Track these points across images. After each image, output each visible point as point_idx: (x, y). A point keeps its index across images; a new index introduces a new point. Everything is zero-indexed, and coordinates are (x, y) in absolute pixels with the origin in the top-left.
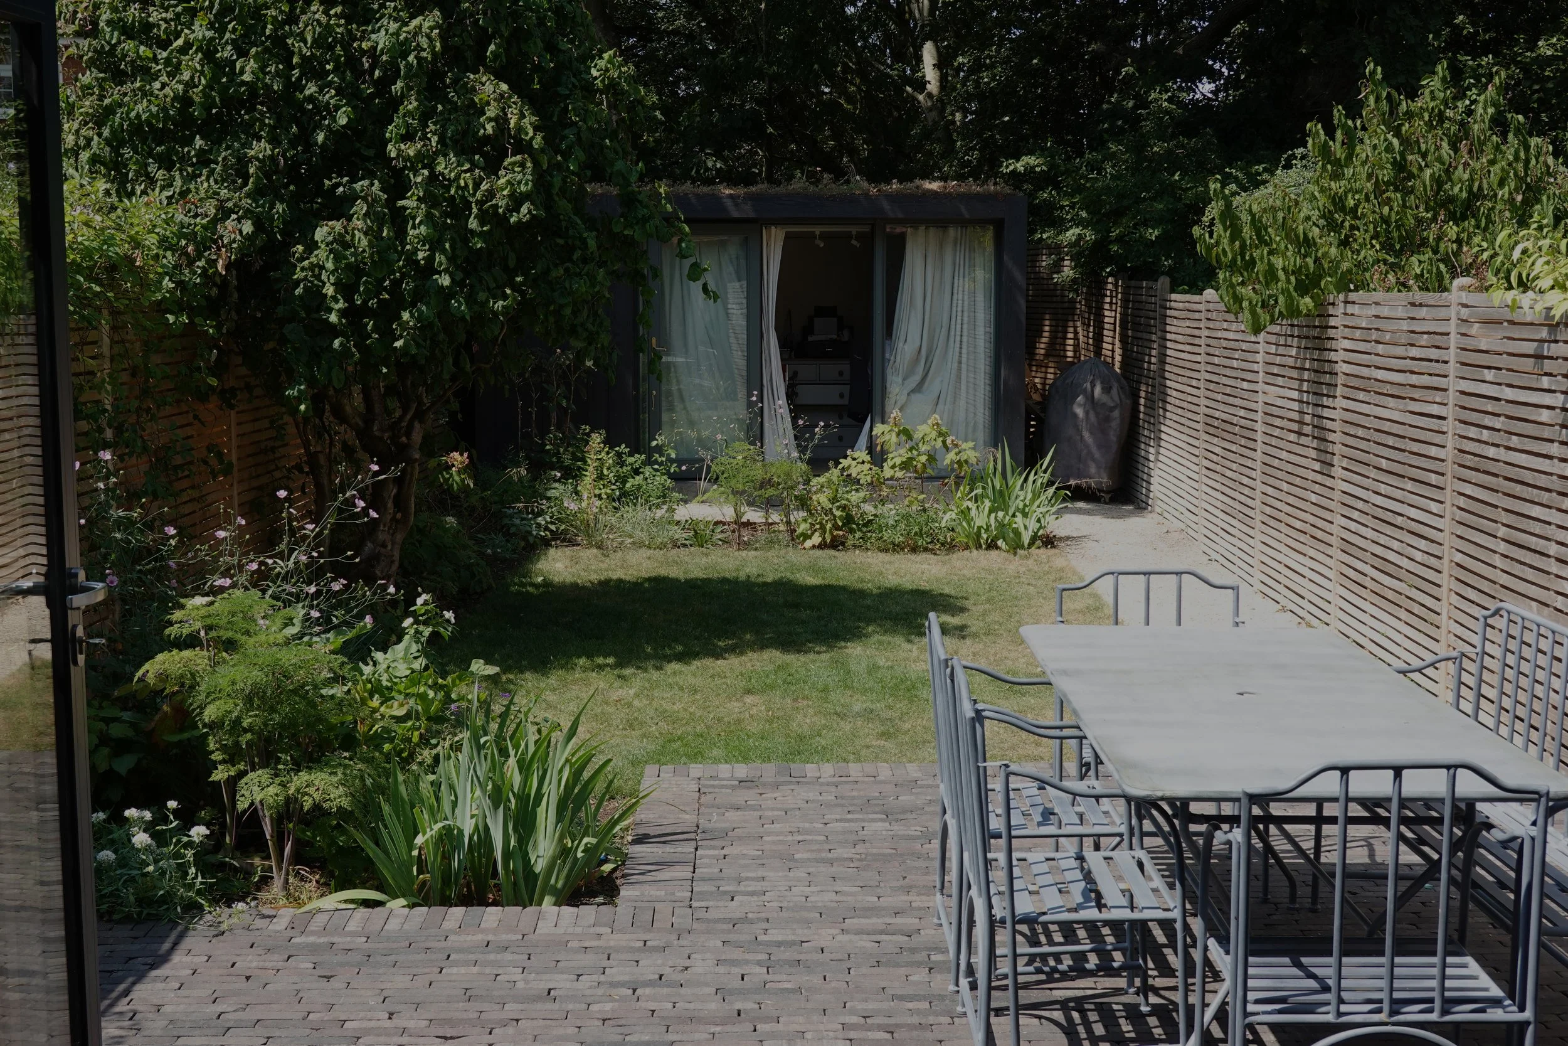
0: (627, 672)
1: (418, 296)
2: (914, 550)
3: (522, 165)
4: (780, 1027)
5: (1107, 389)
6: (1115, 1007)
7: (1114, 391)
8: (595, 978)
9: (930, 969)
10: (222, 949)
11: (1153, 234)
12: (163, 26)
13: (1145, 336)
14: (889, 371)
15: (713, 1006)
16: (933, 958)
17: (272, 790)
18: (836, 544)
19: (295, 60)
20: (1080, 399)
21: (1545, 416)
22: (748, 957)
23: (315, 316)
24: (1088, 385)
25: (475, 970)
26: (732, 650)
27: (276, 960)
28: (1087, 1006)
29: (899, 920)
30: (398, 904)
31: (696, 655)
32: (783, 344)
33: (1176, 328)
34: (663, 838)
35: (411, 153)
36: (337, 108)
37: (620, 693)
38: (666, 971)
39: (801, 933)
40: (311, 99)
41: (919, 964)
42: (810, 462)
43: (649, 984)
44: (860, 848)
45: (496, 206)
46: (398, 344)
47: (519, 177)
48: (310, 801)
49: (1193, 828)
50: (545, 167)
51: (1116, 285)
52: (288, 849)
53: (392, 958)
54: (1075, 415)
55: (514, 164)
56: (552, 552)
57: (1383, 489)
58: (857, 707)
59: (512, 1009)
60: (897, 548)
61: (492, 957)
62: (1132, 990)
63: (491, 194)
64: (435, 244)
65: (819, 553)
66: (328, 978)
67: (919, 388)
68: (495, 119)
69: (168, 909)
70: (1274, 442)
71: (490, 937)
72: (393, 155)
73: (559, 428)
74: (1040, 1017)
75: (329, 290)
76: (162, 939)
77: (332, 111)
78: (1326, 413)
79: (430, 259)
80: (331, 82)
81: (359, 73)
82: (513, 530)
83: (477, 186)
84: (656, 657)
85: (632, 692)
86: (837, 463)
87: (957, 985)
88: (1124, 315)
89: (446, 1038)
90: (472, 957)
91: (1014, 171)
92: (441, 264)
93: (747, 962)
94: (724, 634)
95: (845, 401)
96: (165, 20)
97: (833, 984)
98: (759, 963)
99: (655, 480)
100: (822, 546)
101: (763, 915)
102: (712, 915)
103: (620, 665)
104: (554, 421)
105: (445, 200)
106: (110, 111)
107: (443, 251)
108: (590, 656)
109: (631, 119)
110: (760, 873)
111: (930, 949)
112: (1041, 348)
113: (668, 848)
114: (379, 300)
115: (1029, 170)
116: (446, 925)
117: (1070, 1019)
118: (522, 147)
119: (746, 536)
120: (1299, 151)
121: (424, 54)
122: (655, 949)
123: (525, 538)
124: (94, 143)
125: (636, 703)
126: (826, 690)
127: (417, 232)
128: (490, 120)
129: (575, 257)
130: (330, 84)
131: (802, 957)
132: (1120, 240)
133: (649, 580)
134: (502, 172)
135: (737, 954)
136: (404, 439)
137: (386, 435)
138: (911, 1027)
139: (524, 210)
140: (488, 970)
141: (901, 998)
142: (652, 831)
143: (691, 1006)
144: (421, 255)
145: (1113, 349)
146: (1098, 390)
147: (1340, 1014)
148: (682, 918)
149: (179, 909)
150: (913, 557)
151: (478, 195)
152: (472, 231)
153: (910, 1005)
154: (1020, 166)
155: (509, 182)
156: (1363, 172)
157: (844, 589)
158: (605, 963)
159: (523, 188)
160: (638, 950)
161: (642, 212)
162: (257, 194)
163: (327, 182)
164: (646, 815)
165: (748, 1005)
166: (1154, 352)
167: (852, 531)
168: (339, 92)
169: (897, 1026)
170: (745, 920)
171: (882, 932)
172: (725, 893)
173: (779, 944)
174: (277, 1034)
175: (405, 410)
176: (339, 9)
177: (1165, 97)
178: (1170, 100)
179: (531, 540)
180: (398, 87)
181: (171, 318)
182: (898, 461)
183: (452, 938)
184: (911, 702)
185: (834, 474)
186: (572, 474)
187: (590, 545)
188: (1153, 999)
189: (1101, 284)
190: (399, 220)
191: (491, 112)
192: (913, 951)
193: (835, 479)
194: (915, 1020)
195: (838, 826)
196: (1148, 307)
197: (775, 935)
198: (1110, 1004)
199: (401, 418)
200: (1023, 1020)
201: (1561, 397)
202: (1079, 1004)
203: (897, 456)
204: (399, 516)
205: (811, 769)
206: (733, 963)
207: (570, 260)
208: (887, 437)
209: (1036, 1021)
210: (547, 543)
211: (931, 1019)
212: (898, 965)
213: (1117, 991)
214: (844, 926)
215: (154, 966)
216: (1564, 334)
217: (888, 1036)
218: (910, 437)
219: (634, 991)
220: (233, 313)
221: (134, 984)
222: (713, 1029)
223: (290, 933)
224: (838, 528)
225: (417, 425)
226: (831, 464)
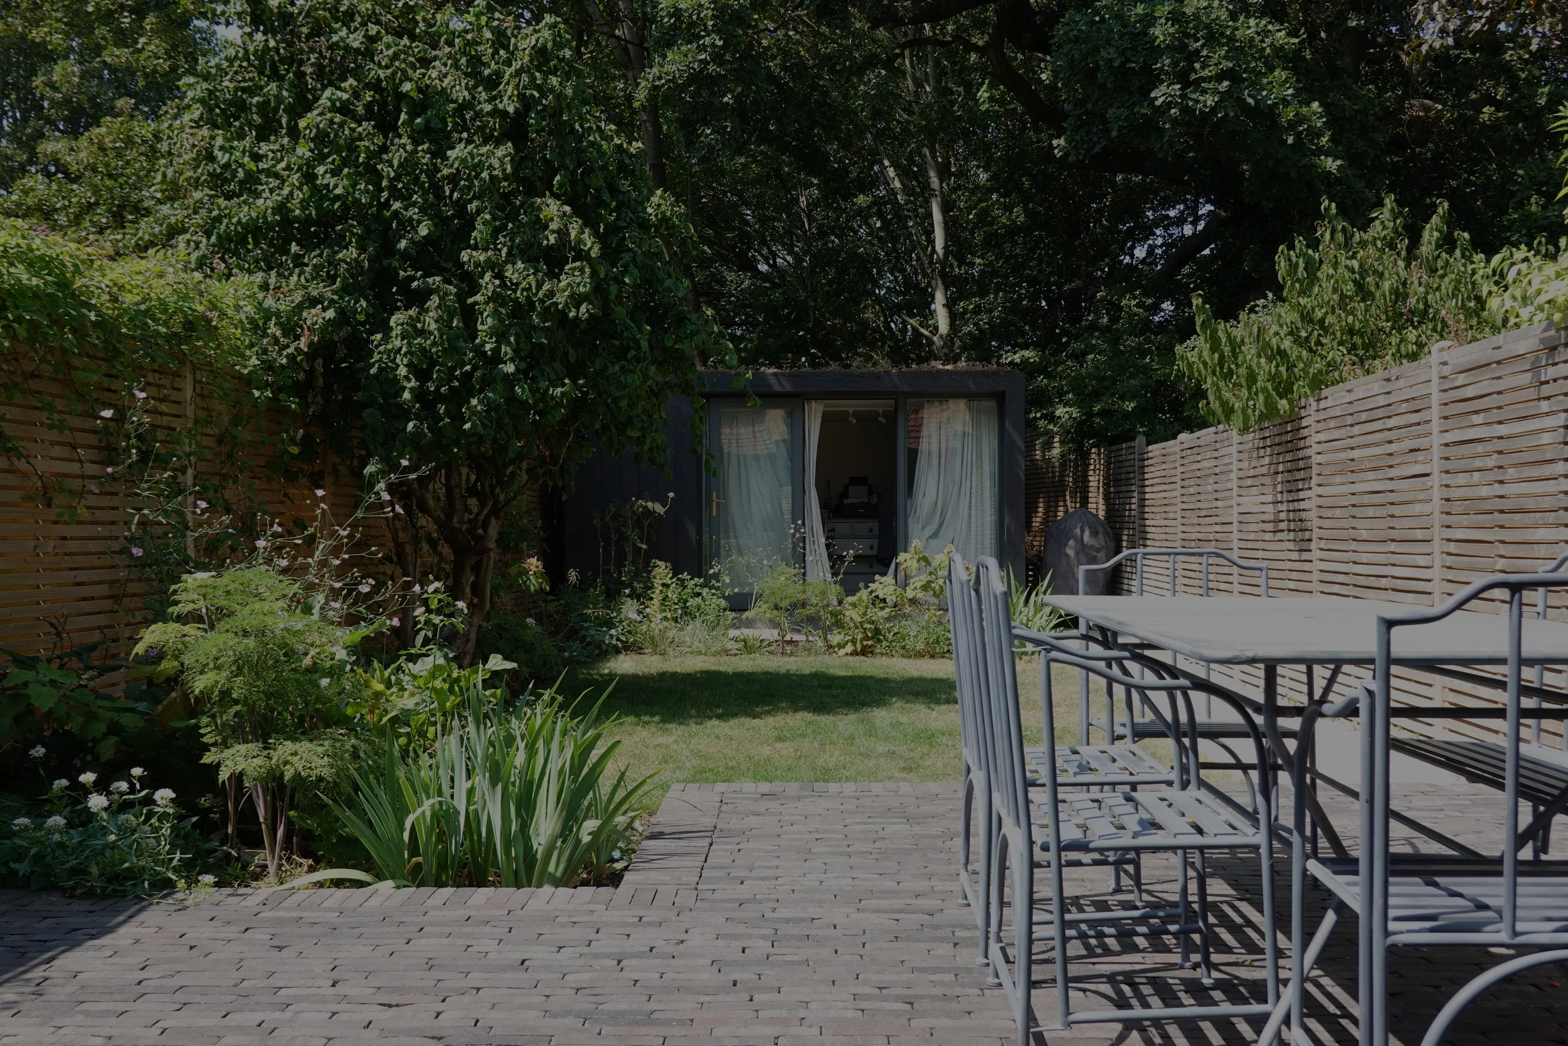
0: (670, 726)
1: (487, 383)
2: (933, 656)
3: (582, 270)
4: (781, 997)
5: (1094, 534)
6: (1170, 981)
7: (1101, 536)
8: (578, 950)
9: (955, 944)
10: (178, 923)
11: (1130, 406)
12: (271, 155)
13: (1124, 488)
14: (910, 521)
15: (708, 976)
16: (957, 934)
17: (257, 761)
18: (865, 652)
19: (384, 183)
20: (1071, 543)
21: (1546, 438)
22: (751, 931)
23: (392, 401)
24: (1078, 531)
25: (446, 941)
26: (769, 713)
27: (232, 931)
28: (1137, 980)
29: (920, 902)
30: (386, 886)
31: (735, 715)
32: (824, 506)
33: (1152, 474)
34: (678, 835)
35: (482, 258)
36: (419, 222)
37: (660, 740)
38: (659, 944)
39: (812, 912)
40: (396, 213)
41: (942, 940)
42: (842, 583)
43: (639, 955)
44: (878, 844)
45: (556, 304)
46: (467, 426)
47: (578, 280)
48: (292, 771)
49: (1284, 722)
50: (602, 276)
51: (1099, 454)
52: (280, 832)
53: (358, 931)
54: (1068, 556)
55: (574, 269)
56: (621, 657)
57: (1364, 558)
58: (880, 750)
59: (475, 979)
60: (919, 655)
61: (469, 930)
62: (1188, 964)
63: (551, 294)
64: (501, 336)
65: (851, 658)
66: (280, 948)
67: (935, 535)
68: (558, 232)
69: (135, 885)
70: (1249, 545)
71: (472, 913)
72: (466, 259)
73: (633, 562)
74: (1084, 990)
75: (403, 371)
76: (119, 912)
77: (413, 225)
78: (1302, 505)
79: (496, 351)
80: (415, 202)
81: (439, 196)
82: (588, 639)
83: (539, 286)
84: (698, 716)
85: (671, 739)
86: (867, 587)
87: (986, 957)
88: (1107, 478)
89: (390, 1006)
90: (448, 930)
91: (1011, 363)
92: (506, 353)
93: (750, 936)
94: (764, 703)
95: (874, 552)
96: (273, 151)
97: (845, 957)
98: (764, 937)
99: (713, 602)
100: (854, 653)
101: (773, 897)
102: (717, 895)
103: (663, 721)
104: (630, 558)
105: (511, 300)
106: (218, 220)
107: (509, 344)
108: (638, 715)
109: (683, 253)
110: (775, 862)
111: (954, 926)
112: (1037, 521)
113: (682, 843)
114: (451, 388)
115: (1025, 361)
116: (430, 902)
117: (1120, 992)
118: (580, 255)
119: (788, 649)
120: (1261, 302)
121: (495, 173)
122: (651, 924)
123: (599, 646)
124: (203, 246)
125: (675, 747)
126: (852, 738)
127: (486, 324)
128: (553, 232)
129: (629, 356)
130: (414, 204)
131: (812, 932)
132: (1103, 413)
133: (702, 672)
134: (563, 277)
135: (740, 929)
136: (480, 531)
137: (465, 527)
138: (934, 998)
139: (583, 308)
140: (460, 942)
141: (922, 970)
142: (667, 830)
143: (681, 976)
144: (488, 347)
145: (1097, 505)
146: (1087, 537)
147: (1516, 934)
148: (686, 898)
149: (146, 884)
150: (932, 661)
151: (540, 295)
152: (534, 328)
153: (933, 977)
154: (1017, 358)
155: (569, 284)
156: (1328, 286)
157: (871, 677)
158: (593, 936)
159: (582, 289)
160: (632, 925)
161: (690, 328)
162: (345, 290)
163: (402, 273)
164: (664, 819)
165: (745, 976)
166: (1134, 500)
167: (879, 641)
168: (422, 210)
169: (917, 997)
170: (754, 900)
171: (900, 911)
172: (735, 878)
173: (787, 921)
174: (198, 999)
175: (483, 505)
176: (426, 146)
177: (1134, 303)
178: (1137, 306)
179: (604, 647)
180: (472, 207)
181: (257, 393)
182: (919, 585)
183: (431, 913)
184: (931, 745)
185: (863, 594)
186: (642, 596)
187: (655, 653)
188: (1215, 974)
189: (1084, 456)
190: (470, 315)
191: (553, 226)
192: (936, 927)
193: (865, 598)
194: (939, 991)
195: (859, 827)
196: (1127, 464)
197: (784, 912)
198: (1164, 978)
199: (478, 514)
200: (1071, 993)
201: (1563, 415)
202: (1129, 978)
203: (919, 581)
204: (476, 601)
205: (833, 787)
206: (735, 937)
207: (626, 359)
208: (909, 563)
209: (1081, 994)
210: (617, 651)
211: (958, 991)
212: (919, 941)
213: (1171, 966)
214: (860, 906)
215: (93, 937)
216: (1564, 354)
217: (908, 1007)
218: (929, 563)
219: (619, 962)
220: (319, 398)
221: (63, 952)
222: (702, 998)
223: (261, 908)
224: (867, 638)
225: (493, 521)
226: (861, 585)
